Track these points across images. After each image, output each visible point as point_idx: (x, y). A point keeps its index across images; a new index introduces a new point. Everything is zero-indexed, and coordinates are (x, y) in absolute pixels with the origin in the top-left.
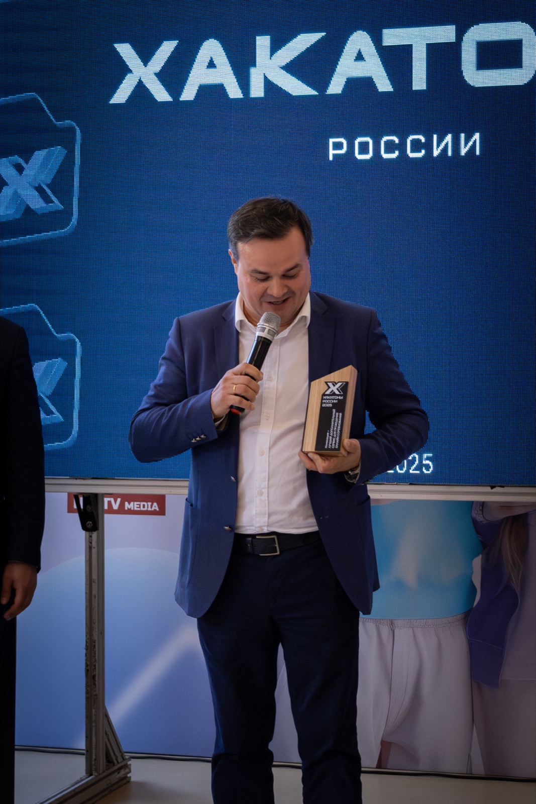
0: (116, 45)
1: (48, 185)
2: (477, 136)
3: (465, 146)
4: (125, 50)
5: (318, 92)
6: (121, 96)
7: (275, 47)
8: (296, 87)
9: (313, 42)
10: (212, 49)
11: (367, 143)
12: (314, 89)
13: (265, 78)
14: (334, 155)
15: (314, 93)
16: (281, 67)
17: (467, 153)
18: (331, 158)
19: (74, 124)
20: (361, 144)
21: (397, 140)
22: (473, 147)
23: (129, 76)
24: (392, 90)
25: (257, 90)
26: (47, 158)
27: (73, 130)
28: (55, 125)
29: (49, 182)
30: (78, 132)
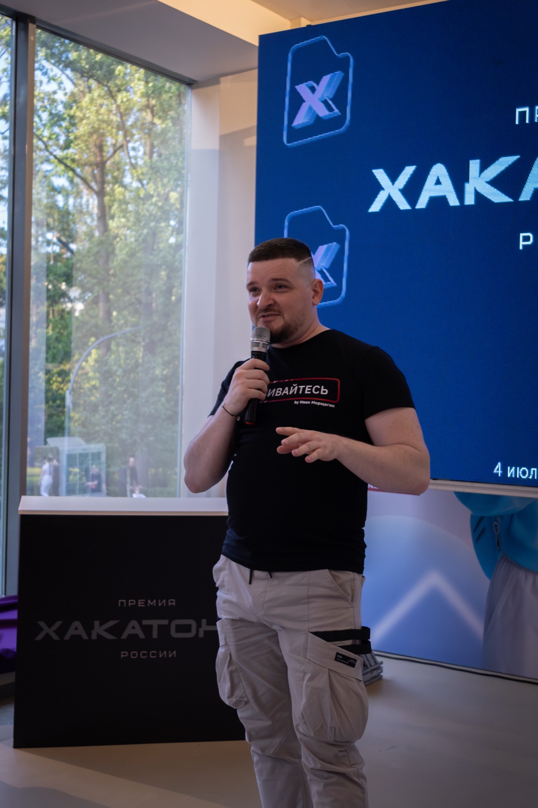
0: (374, 171)
1: (327, 270)
4: (380, 175)
5: (513, 199)
6: (376, 207)
7: (483, 168)
8: (498, 197)
9: (510, 163)
10: (439, 170)
12: (510, 196)
13: (476, 190)
14: (524, 246)
15: (510, 200)
16: (486, 182)
18: (521, 248)
19: (345, 227)
23: (382, 192)
25: (470, 200)
26: (327, 250)
27: (344, 230)
28: (333, 228)
29: (327, 267)
30: (347, 232)
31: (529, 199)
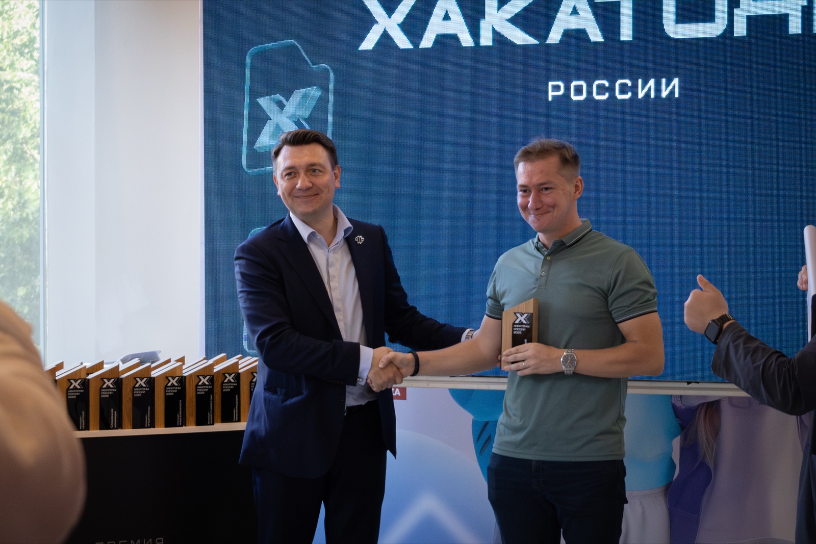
1: (305, 120)
2: (676, 81)
3: (666, 89)
4: (373, 6)
5: (538, 41)
6: (369, 43)
7: (502, 3)
8: (520, 37)
10: (447, 3)
11: (581, 87)
12: (536, 38)
13: (494, 29)
14: (553, 97)
15: (535, 42)
16: (507, 20)
17: (668, 96)
18: (550, 99)
19: (328, 68)
20: (576, 87)
21: (607, 84)
22: (673, 90)
23: (375, 27)
24: (603, 40)
25: (486, 40)
26: (305, 96)
27: (327, 73)
28: (312, 68)
29: (307, 117)
30: (332, 74)
31: (558, 42)
